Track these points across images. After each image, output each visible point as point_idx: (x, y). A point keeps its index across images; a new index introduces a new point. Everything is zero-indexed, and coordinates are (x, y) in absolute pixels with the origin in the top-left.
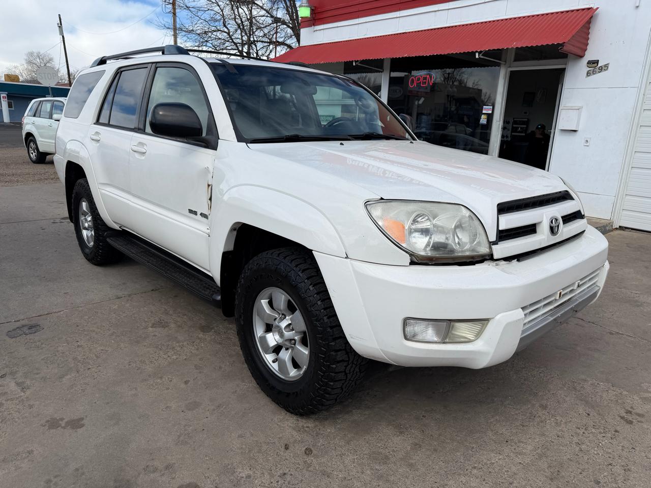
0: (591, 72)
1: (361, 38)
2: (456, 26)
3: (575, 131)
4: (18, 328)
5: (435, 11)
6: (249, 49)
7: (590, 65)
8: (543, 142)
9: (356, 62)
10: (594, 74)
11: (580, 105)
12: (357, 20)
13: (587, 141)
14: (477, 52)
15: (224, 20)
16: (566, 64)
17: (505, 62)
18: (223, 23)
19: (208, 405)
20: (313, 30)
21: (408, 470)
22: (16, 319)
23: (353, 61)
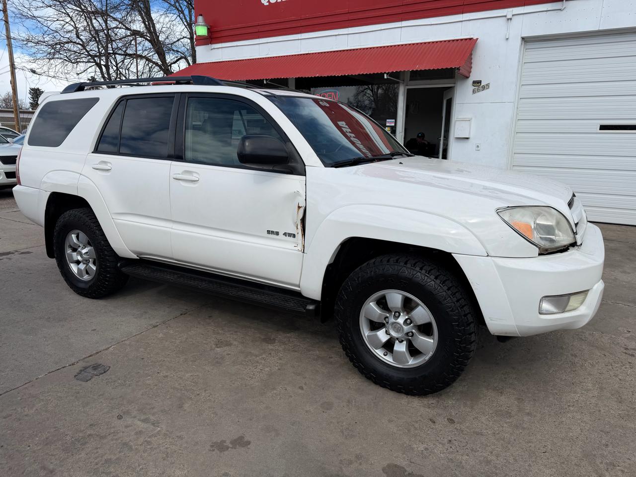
0: (476, 90)
1: (263, 57)
2: (357, 49)
3: (468, 138)
4: (81, 371)
5: (336, 35)
6: (107, 62)
7: (475, 85)
8: (427, 148)
9: (266, 80)
10: (478, 92)
11: (470, 117)
12: (258, 40)
13: (478, 146)
14: (385, 73)
15: (77, 31)
16: (455, 83)
17: (404, 81)
18: (76, 34)
19: (339, 402)
20: (211, 48)
21: (529, 417)
22: (71, 363)
23: (263, 79)
